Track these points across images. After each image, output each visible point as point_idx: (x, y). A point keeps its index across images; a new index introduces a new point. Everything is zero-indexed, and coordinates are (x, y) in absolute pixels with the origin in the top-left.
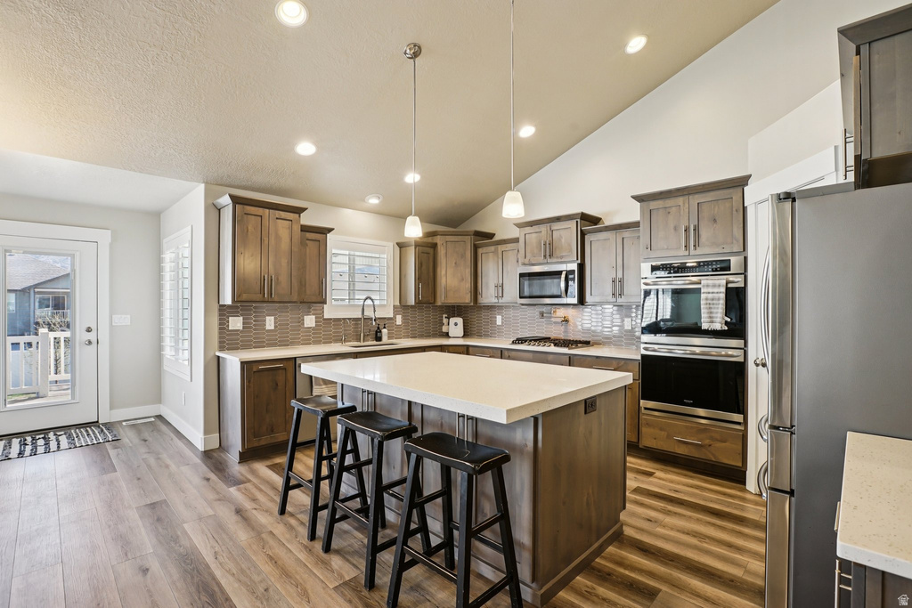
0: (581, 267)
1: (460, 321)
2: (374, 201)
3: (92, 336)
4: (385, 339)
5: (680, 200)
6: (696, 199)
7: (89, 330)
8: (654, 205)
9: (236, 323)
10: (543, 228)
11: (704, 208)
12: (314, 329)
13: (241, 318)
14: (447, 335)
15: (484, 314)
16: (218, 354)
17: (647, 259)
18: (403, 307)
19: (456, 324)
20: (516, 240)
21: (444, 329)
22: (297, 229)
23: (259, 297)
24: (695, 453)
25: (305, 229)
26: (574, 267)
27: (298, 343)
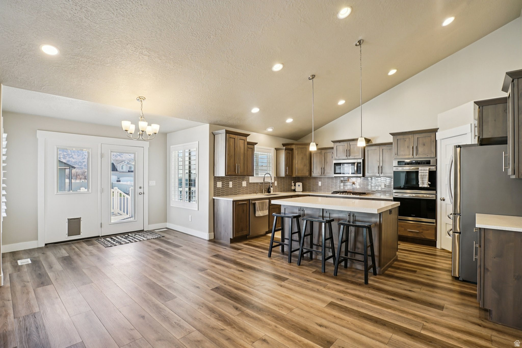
0: (364, 161)
1: (301, 184)
2: (270, 130)
3: (141, 190)
4: (272, 192)
5: (410, 136)
6: (416, 136)
7: (140, 188)
8: (399, 137)
9: (219, 184)
10: (345, 144)
11: (420, 139)
12: (246, 187)
13: (221, 182)
14: (294, 191)
15: (312, 181)
16: (214, 198)
17: (395, 159)
18: (278, 177)
19: (299, 186)
20: (332, 148)
21: (293, 188)
22: (246, 143)
23: (234, 173)
24: (416, 236)
25: (249, 143)
26: (361, 161)
27: (240, 194)
